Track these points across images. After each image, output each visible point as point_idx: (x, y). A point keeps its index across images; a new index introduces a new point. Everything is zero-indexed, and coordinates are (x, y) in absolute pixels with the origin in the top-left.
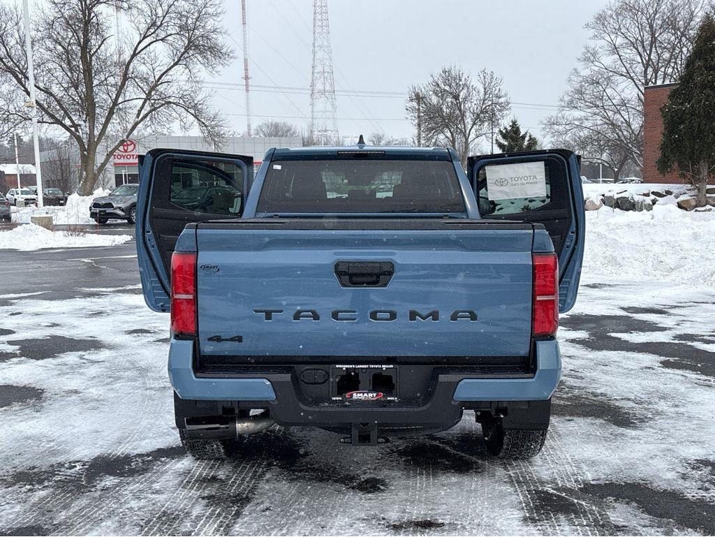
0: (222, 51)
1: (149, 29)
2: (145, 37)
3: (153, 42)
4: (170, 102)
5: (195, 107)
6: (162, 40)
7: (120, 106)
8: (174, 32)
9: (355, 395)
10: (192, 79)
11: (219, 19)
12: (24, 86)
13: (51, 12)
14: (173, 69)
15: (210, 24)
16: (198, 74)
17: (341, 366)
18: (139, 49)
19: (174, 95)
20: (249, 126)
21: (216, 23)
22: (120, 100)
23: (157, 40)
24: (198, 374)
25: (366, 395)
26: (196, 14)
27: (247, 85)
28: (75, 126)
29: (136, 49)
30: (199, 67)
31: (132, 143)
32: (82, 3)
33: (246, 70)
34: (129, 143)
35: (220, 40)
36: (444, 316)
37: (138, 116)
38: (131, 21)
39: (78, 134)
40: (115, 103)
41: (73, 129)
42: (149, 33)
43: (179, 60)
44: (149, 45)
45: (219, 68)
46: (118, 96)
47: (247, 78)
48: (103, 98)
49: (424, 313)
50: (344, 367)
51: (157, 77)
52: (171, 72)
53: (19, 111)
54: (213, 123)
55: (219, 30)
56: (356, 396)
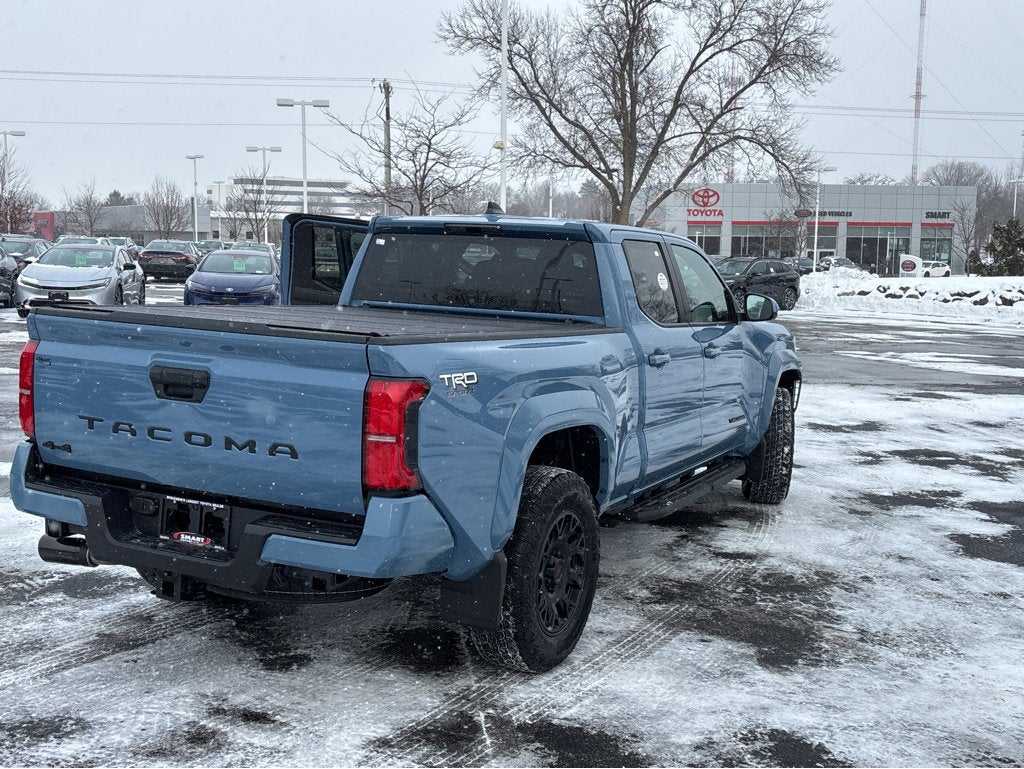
0: (822, 61)
1: (711, 36)
2: (706, 47)
3: (717, 53)
4: (739, 137)
5: (774, 144)
6: (730, 49)
7: (668, 143)
8: (748, 37)
9: (182, 535)
10: (777, 104)
11: (820, 15)
12: (548, 118)
13: (587, 18)
14: (748, 89)
15: (808, 23)
16: (788, 96)
17: (171, 498)
18: (698, 63)
19: (744, 127)
20: (914, 168)
21: (819, 21)
22: (668, 135)
23: (721, 51)
24: (29, 484)
25: (193, 538)
26: (789, 11)
27: (917, 111)
28: (609, 171)
29: (693, 63)
30: (785, 85)
31: (715, 193)
32: (626, 5)
33: (919, 84)
34: (711, 193)
35: (823, 45)
36: (262, 448)
37: (692, 159)
38: (689, 25)
39: (610, 181)
40: (660, 139)
41: (605, 175)
42: (711, 42)
43: (758, 77)
44: (711, 57)
45: (815, 86)
46: (664, 130)
47: (918, 96)
48: (647, 133)
49: (239, 443)
50: (176, 499)
51: (725, 102)
52: (743, 95)
53: (548, 151)
54: (801, 166)
55: (821, 31)
56: (185, 538)
